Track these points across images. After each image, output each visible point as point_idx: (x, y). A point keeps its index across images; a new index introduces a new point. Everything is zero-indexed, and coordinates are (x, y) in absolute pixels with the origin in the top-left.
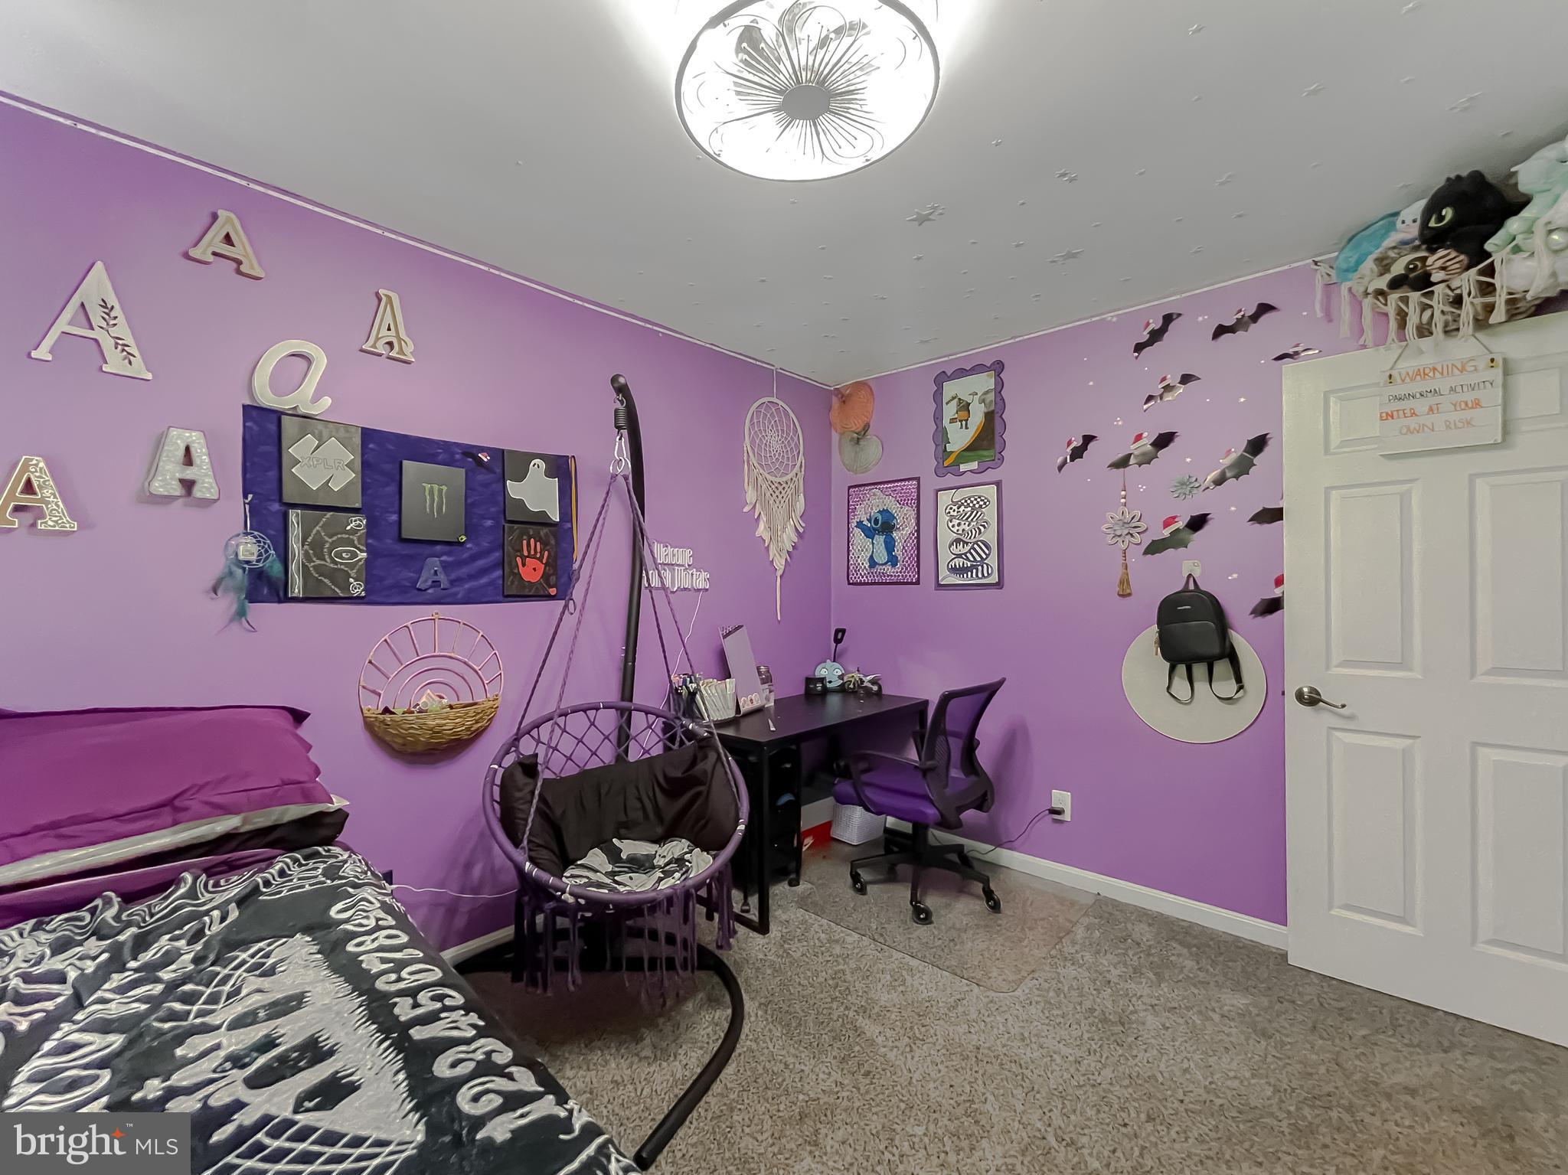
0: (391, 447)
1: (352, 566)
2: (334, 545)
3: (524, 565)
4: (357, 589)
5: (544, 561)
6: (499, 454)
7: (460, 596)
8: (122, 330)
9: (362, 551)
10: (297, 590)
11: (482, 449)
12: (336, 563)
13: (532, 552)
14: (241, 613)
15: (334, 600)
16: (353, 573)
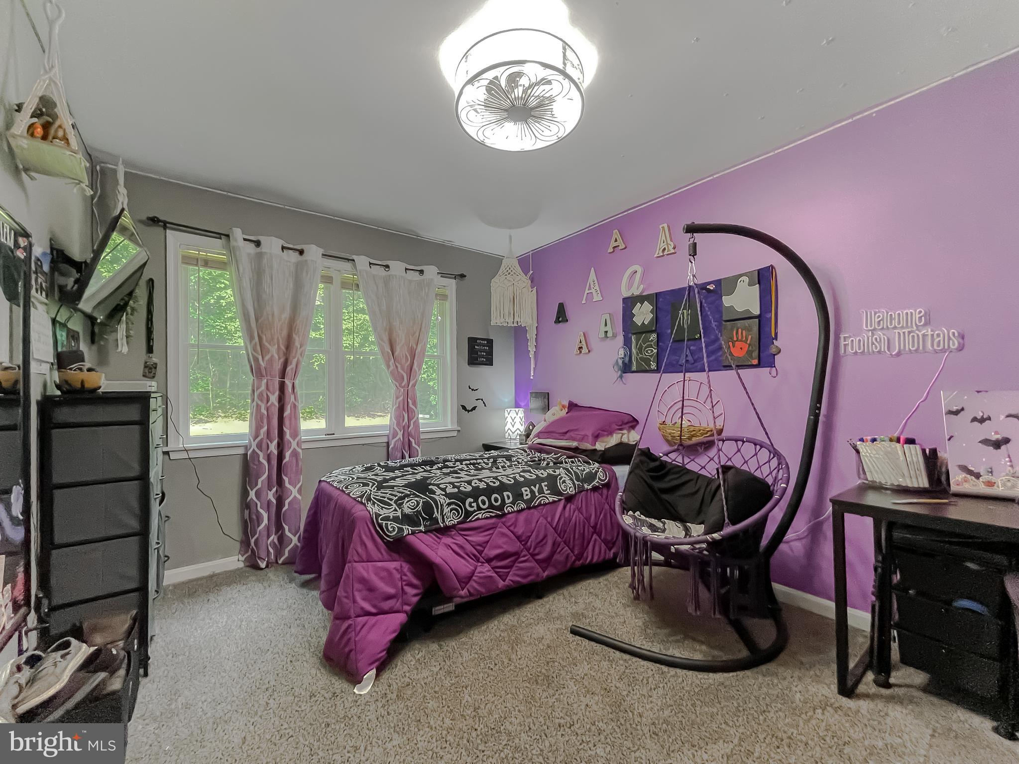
0: (668, 297)
1: (651, 356)
2: (646, 348)
3: (734, 346)
4: (653, 366)
5: (748, 342)
6: (718, 283)
7: (699, 367)
8: (597, 287)
9: (655, 349)
10: (634, 368)
11: (709, 283)
12: (646, 355)
13: (740, 338)
14: (621, 377)
15: (646, 371)
16: (652, 359)
